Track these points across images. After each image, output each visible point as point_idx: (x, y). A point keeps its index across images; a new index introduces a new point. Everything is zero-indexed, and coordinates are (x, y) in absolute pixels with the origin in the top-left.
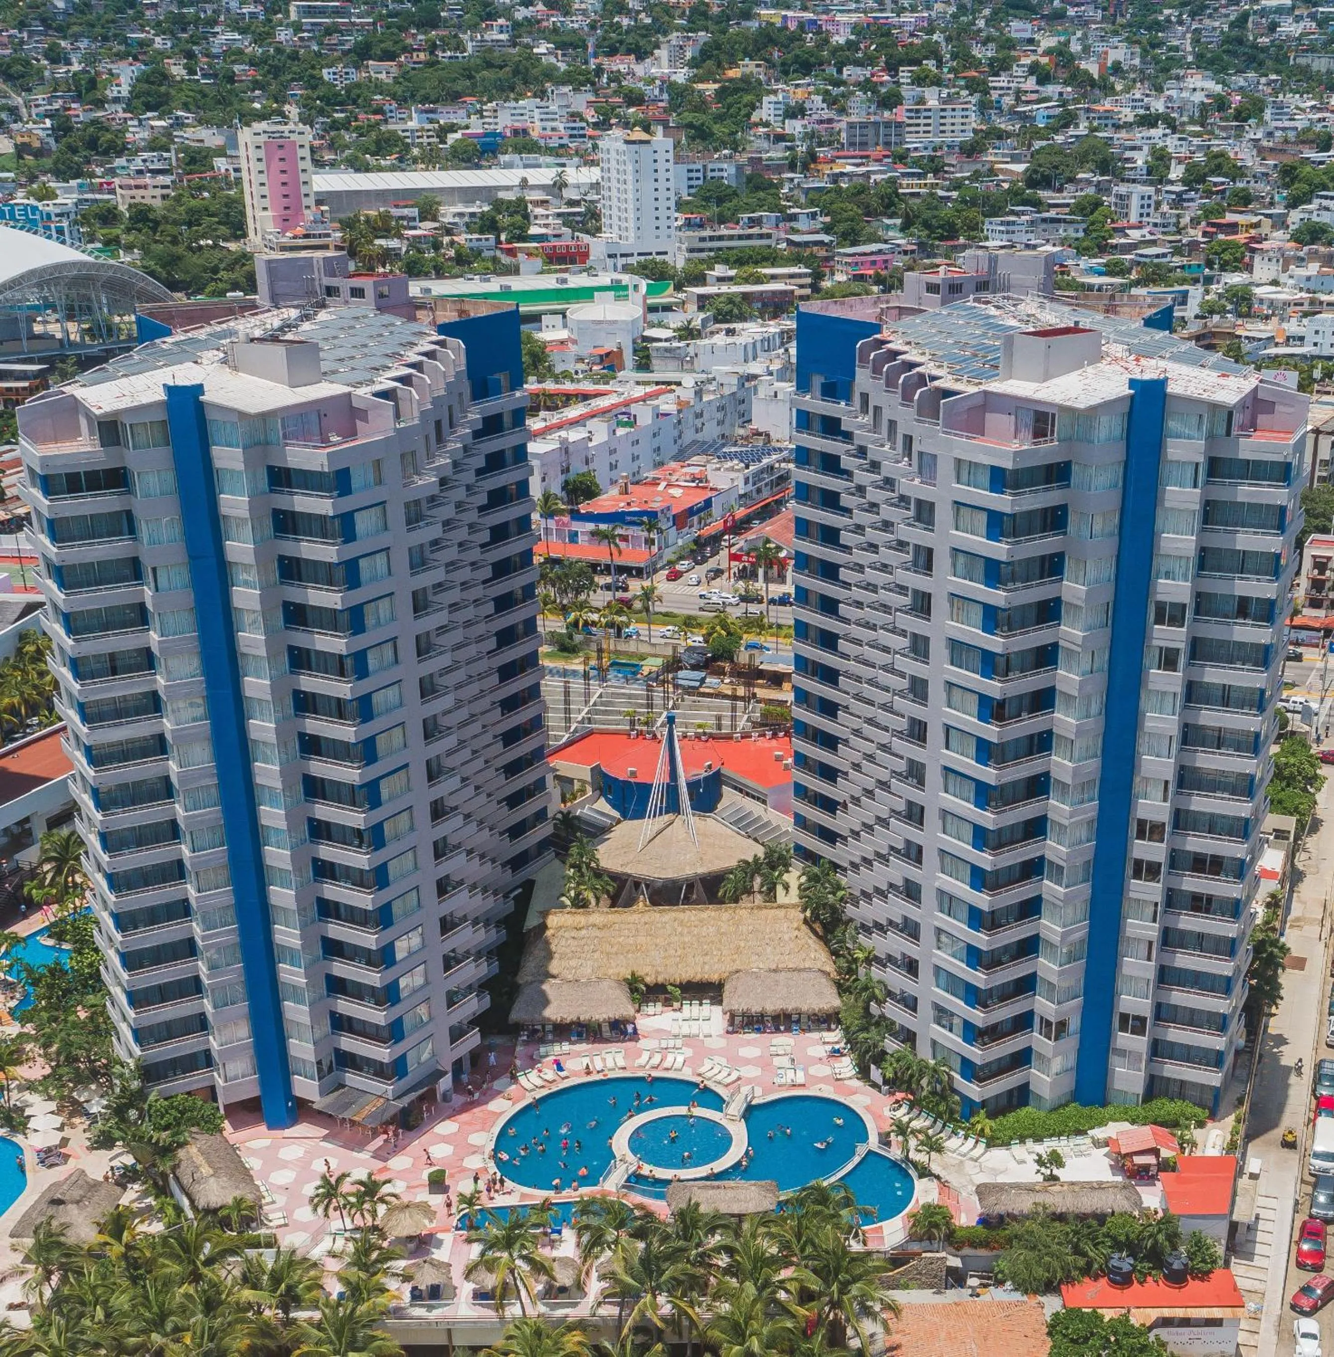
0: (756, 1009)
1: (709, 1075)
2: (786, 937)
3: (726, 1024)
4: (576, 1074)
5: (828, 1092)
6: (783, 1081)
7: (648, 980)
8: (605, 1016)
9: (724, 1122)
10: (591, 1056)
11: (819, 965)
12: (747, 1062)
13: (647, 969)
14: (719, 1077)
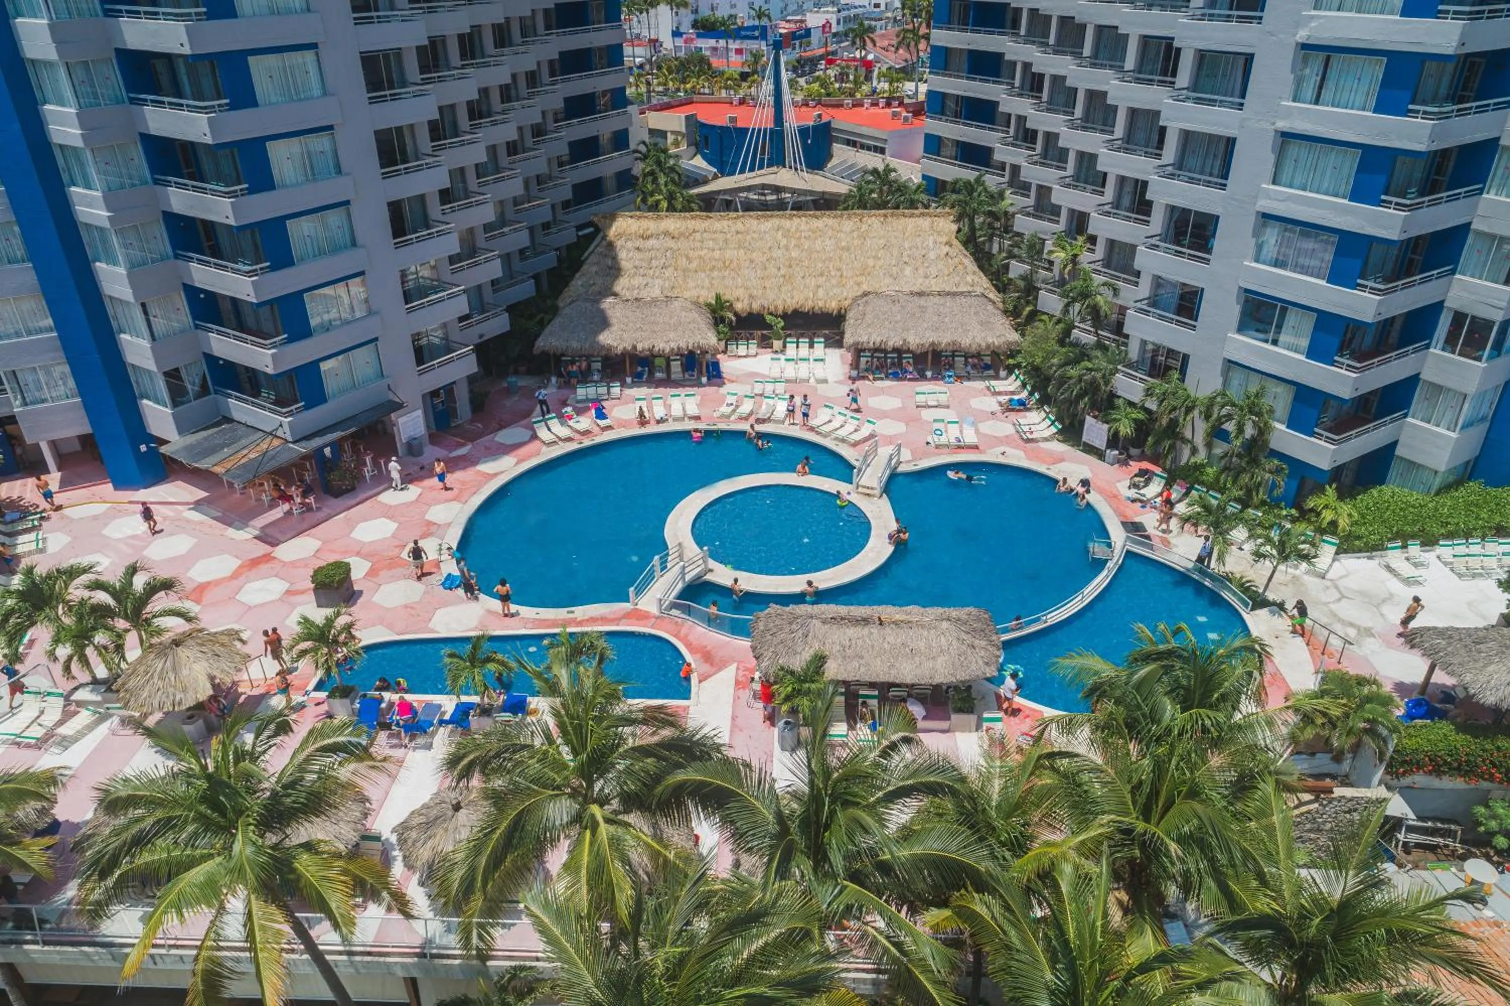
0: (894, 341)
1: (827, 428)
2: (932, 255)
3: (847, 368)
4: (624, 424)
5: (1017, 458)
6: (943, 440)
7: (738, 306)
8: (673, 345)
9: (854, 498)
10: (650, 400)
11: (979, 290)
12: (883, 415)
13: (740, 292)
14: (842, 433)
